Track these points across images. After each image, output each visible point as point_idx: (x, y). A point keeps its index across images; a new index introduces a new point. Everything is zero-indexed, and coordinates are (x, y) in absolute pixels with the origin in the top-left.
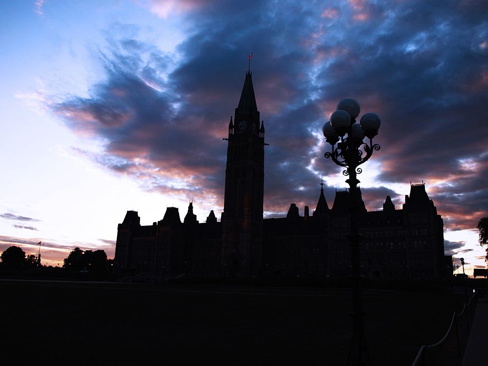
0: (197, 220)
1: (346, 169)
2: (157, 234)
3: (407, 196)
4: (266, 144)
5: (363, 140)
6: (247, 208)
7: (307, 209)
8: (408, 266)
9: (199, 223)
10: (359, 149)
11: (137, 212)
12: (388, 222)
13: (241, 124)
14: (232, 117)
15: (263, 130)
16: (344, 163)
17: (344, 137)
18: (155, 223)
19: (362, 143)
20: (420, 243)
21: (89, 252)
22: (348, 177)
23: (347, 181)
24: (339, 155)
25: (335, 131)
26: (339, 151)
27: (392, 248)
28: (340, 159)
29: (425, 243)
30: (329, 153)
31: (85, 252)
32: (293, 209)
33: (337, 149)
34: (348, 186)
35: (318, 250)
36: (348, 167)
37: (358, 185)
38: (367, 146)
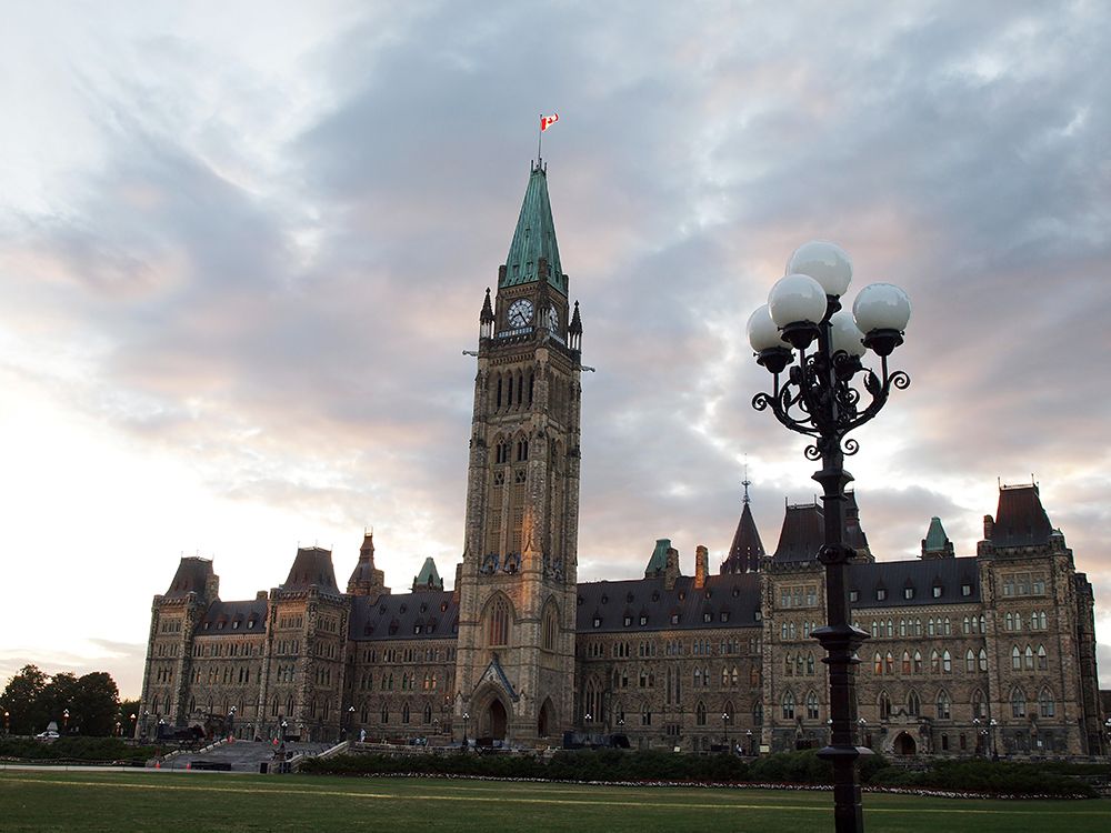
0: (386, 585)
1: (814, 442)
2: (267, 625)
3: (988, 519)
4: (587, 369)
5: (861, 360)
6: (529, 553)
7: (702, 553)
8: (994, 722)
9: (392, 593)
10: (851, 384)
11: (211, 562)
12: (937, 592)
13: (514, 310)
14: (488, 291)
15: (576, 328)
16: (808, 425)
17: (809, 351)
18: (262, 595)
19: (860, 368)
20: (1029, 652)
21: (63, 680)
22: (819, 466)
23: (817, 477)
24: (794, 402)
25: (782, 332)
26: (795, 390)
27: (948, 667)
28: (798, 413)
29: (1042, 652)
30: (766, 396)
31: (53, 679)
32: (665, 555)
33: (787, 384)
34: (819, 489)
35: (735, 673)
36: (818, 434)
37: (848, 487)
38: (872, 376)
